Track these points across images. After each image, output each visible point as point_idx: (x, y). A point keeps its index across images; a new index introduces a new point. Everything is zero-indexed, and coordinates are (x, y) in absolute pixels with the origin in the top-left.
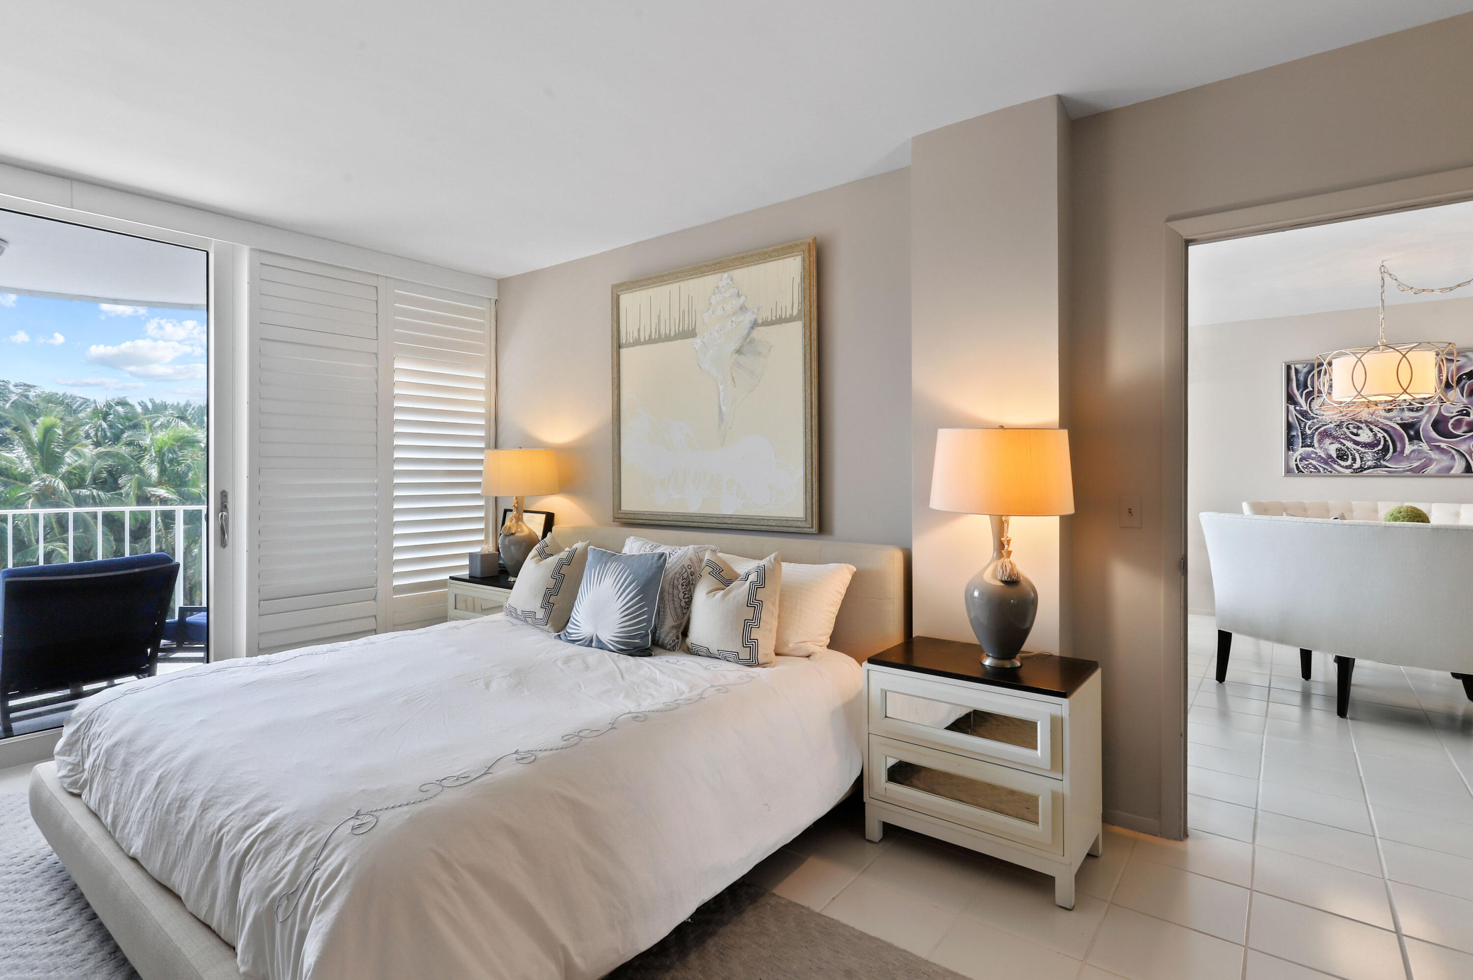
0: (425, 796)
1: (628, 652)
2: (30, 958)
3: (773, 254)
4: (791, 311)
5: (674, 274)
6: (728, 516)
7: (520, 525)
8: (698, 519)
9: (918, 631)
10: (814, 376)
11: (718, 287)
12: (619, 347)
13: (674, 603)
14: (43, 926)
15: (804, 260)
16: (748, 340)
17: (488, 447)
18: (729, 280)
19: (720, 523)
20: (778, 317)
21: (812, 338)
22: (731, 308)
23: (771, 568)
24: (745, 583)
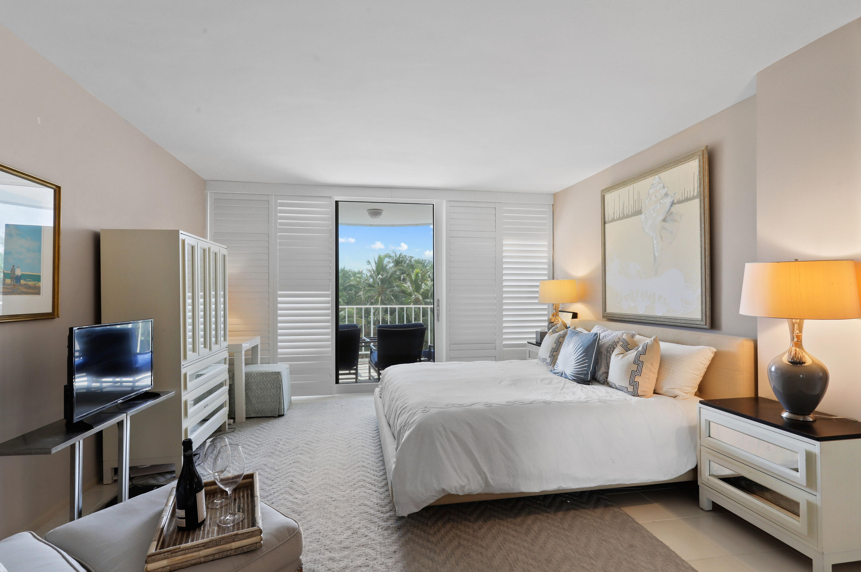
0: (447, 407)
1: (577, 381)
2: (367, 441)
3: (682, 160)
4: (693, 193)
5: (630, 180)
6: (659, 317)
7: (557, 318)
8: (643, 318)
9: (760, 395)
10: (707, 232)
11: (653, 184)
12: (605, 224)
13: (607, 360)
14: (372, 435)
15: (700, 161)
16: (669, 213)
17: (549, 279)
18: (659, 179)
19: (655, 321)
20: (686, 198)
21: (705, 208)
22: (660, 196)
23: (651, 344)
24: (636, 351)
